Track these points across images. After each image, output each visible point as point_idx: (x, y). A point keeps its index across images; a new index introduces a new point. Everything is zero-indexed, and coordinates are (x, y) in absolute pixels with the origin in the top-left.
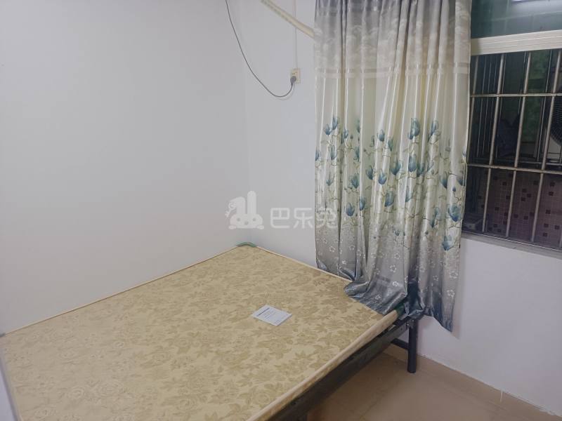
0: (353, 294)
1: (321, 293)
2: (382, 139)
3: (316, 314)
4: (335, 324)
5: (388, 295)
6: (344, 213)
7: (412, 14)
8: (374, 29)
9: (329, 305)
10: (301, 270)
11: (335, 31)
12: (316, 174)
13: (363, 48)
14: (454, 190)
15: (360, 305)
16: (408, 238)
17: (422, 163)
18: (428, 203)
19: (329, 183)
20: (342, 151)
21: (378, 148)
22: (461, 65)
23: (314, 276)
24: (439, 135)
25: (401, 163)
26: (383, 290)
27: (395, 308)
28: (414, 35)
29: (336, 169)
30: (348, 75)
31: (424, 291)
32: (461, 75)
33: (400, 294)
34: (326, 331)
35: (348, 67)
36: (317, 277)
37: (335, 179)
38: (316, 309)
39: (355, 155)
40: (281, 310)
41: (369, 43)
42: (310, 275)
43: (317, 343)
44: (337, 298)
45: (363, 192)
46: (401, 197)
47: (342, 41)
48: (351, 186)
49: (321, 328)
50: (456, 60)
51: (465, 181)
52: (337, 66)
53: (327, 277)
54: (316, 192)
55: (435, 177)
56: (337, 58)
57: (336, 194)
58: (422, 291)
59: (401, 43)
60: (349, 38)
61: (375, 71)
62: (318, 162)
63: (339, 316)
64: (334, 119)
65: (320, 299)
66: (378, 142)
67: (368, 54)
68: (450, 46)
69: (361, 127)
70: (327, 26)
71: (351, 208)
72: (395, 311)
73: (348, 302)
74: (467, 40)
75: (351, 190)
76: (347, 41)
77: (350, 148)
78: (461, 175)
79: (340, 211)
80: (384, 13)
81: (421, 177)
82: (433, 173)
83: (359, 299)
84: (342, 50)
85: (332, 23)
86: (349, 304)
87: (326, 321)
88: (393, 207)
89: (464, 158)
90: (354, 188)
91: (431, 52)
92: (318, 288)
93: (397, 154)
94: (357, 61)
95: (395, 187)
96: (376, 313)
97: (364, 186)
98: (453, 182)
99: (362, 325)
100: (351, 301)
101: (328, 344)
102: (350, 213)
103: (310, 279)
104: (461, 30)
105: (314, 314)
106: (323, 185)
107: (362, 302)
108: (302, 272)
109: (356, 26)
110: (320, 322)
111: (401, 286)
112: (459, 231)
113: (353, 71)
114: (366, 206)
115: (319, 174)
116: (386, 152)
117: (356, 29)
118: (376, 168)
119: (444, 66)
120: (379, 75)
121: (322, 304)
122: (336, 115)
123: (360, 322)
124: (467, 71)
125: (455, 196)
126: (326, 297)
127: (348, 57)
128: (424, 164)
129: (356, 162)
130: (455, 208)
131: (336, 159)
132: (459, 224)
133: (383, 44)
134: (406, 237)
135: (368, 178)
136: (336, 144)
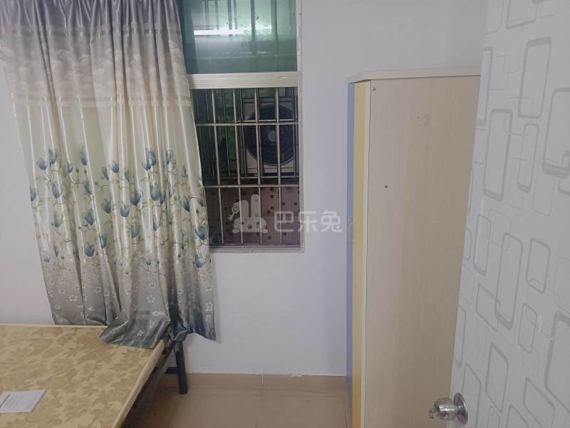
0: (112, 340)
1: (73, 352)
2: (116, 170)
3: (77, 378)
4: (104, 380)
5: (151, 327)
6: (82, 255)
7: (126, 46)
8: (84, 56)
9: (88, 361)
10: (34, 333)
11: (33, 53)
12: (35, 217)
13: (74, 76)
14: (197, 212)
15: (123, 349)
16: (162, 264)
17: (162, 190)
18: (175, 227)
19: (56, 224)
20: (67, 186)
21: (113, 180)
22: (183, 98)
23: (56, 334)
24: (174, 163)
25: (140, 193)
26: (144, 324)
27: (161, 338)
28: (131, 66)
29: (63, 208)
30: (60, 103)
31: (185, 312)
32: (185, 107)
33: (164, 323)
34: (97, 391)
35: (59, 95)
36: (60, 336)
37: (64, 219)
38: (74, 373)
39: (84, 189)
40: (28, 390)
41: (80, 71)
42: (50, 336)
43: (92, 408)
44: (94, 350)
45: (102, 227)
46: (147, 227)
47: (46, 65)
48: (86, 224)
49: (90, 390)
50: (179, 93)
51: (205, 203)
52: (44, 93)
53: (73, 331)
54: (39, 237)
55: (178, 202)
56: (42, 84)
57: (68, 235)
58: (183, 312)
59: (119, 74)
60: (55, 63)
61: (94, 99)
62: (36, 202)
63: (105, 368)
64: (50, 152)
65: (74, 359)
66: (111, 174)
67: (82, 82)
68: (170, 80)
69: (88, 158)
70: (20, 46)
71: (90, 247)
72: (162, 341)
73: (109, 351)
74: (184, 76)
75: (86, 228)
76: (53, 67)
77: (78, 183)
78: (200, 197)
79: (76, 253)
80: (94, 41)
81: (164, 204)
82: (176, 199)
83: (121, 341)
84: (47, 75)
85: (27, 44)
86: (111, 352)
87: (92, 380)
88: (139, 238)
89: (201, 182)
90: (89, 225)
91: (153, 85)
92: (66, 348)
93: (134, 184)
94: (68, 89)
95: (137, 217)
96: (143, 350)
97: (101, 220)
98: (194, 205)
99: (135, 368)
100: (113, 348)
101: (106, 403)
102: (90, 252)
103: (52, 341)
104: (177, 66)
105: (74, 379)
106: (47, 229)
107: (125, 344)
108: (37, 336)
109: (60, 51)
110: (85, 384)
111: (163, 314)
112: (208, 247)
113: (65, 99)
114: (108, 242)
115: (39, 217)
116: (124, 183)
117: (61, 54)
118: (114, 200)
119: (168, 99)
120: (99, 104)
121: (80, 363)
122: (53, 148)
123: (131, 366)
124: (189, 103)
125: (198, 217)
126: (81, 354)
127: (58, 84)
128: (165, 192)
129: (86, 196)
130: (201, 228)
131: (61, 197)
132: (206, 241)
133: (97, 72)
134: (160, 264)
135: (105, 212)
136: (58, 179)
